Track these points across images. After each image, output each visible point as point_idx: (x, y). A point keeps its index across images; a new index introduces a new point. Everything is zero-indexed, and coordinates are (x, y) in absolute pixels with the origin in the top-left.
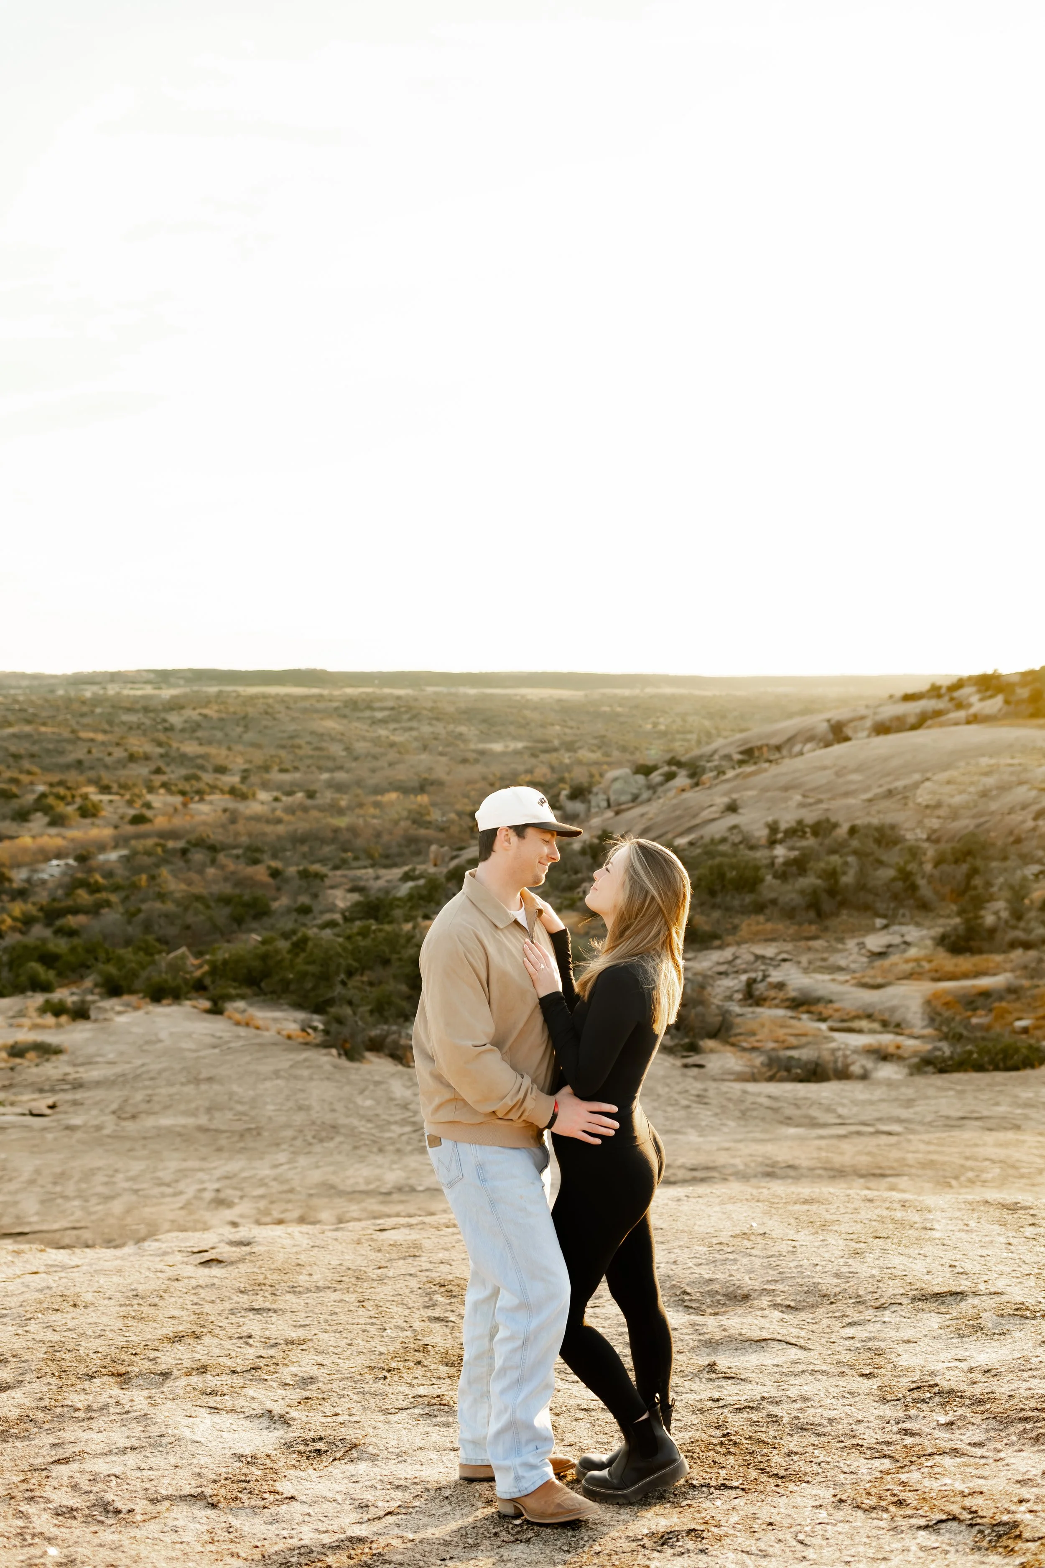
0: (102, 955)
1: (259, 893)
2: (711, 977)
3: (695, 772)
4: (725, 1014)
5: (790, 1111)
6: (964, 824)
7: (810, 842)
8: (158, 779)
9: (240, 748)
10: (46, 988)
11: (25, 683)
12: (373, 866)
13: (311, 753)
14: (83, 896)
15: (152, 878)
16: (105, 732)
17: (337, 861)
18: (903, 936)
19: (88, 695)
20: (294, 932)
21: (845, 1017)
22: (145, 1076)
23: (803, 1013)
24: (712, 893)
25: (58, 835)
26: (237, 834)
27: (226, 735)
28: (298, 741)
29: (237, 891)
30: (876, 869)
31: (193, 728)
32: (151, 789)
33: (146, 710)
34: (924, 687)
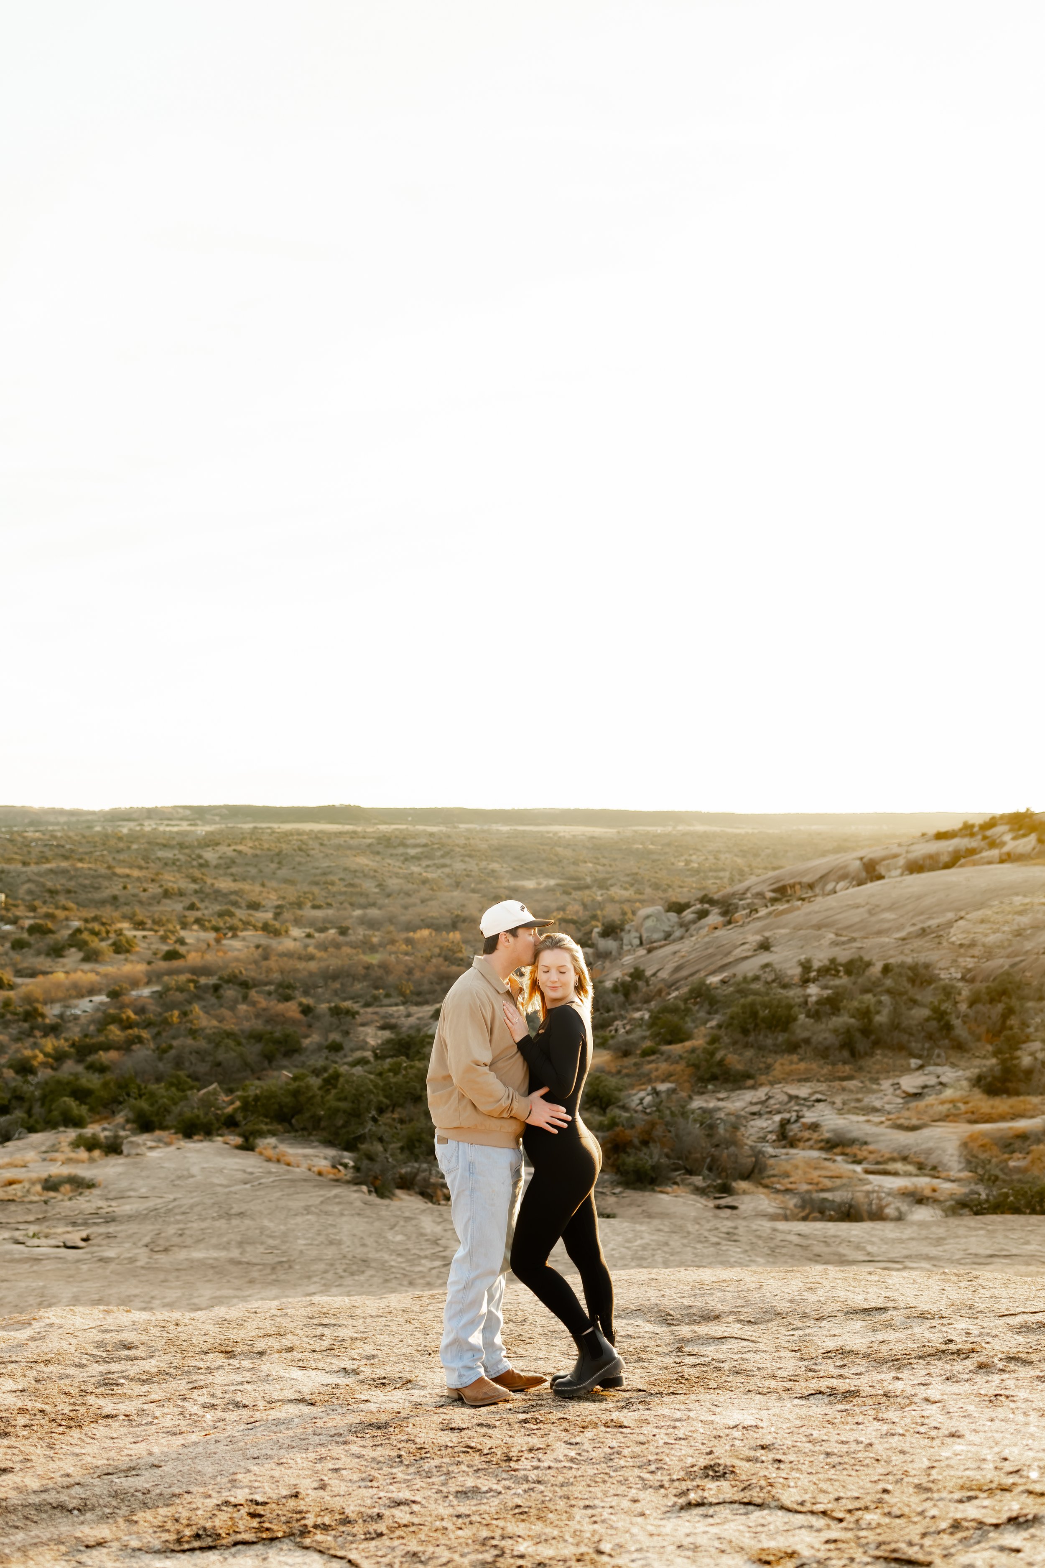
0: (134, 1091)
1: (290, 1030)
2: (745, 1118)
3: (728, 908)
4: (758, 1154)
5: (819, 1248)
6: (1000, 963)
7: (843, 980)
8: (192, 915)
9: (274, 884)
10: (78, 1123)
11: (62, 819)
12: (404, 1003)
13: (344, 889)
14: (115, 1033)
15: (185, 1014)
16: (140, 868)
17: (369, 999)
18: (938, 1077)
19: (125, 831)
20: (325, 1069)
21: (880, 1159)
22: (177, 1211)
23: (836, 1154)
24: (745, 1032)
25: (92, 971)
26: (269, 970)
27: (261, 871)
28: (331, 878)
29: (269, 1028)
30: (910, 1009)
31: (227, 865)
32: (184, 926)
33: (181, 846)
34: (957, 825)
